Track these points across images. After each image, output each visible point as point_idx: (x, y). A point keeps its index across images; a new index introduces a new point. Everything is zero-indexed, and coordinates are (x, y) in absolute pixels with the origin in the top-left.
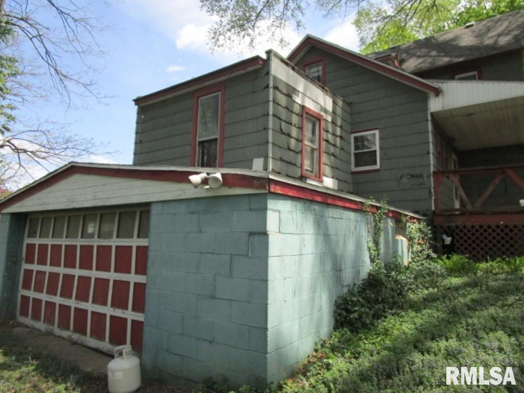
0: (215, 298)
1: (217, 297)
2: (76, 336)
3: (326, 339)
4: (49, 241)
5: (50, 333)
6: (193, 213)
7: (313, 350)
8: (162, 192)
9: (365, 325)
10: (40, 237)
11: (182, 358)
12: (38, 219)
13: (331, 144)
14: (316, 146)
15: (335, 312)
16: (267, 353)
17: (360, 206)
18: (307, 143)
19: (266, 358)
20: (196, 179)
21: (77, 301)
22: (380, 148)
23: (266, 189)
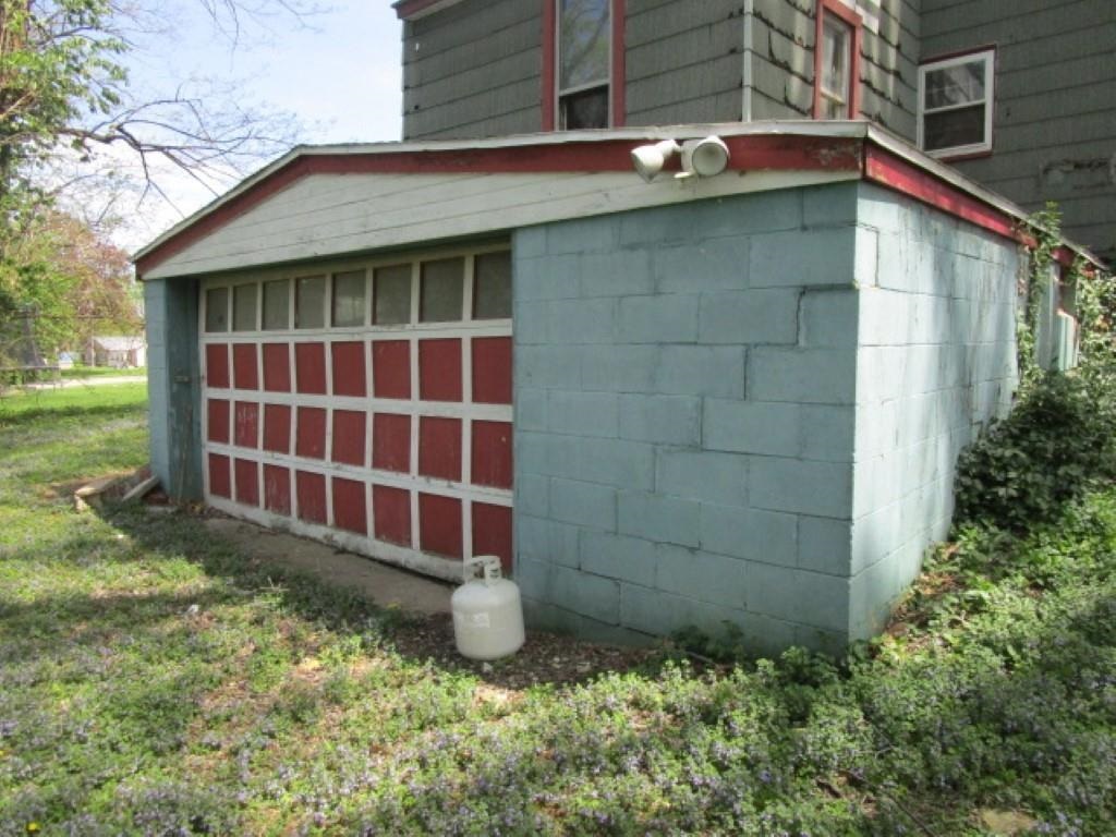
0: (703, 450)
1: (710, 447)
2: (341, 537)
3: (941, 543)
4: (258, 337)
5: (284, 531)
6: (632, 247)
7: (919, 567)
8: (542, 202)
9: (1034, 513)
10: (234, 329)
11: (618, 585)
12: (225, 290)
13: (875, 91)
14: (841, 98)
15: (957, 483)
16: (848, 576)
17: (1012, 229)
18: (824, 89)
19: (848, 587)
20: (650, 156)
21: (336, 464)
22: (996, 99)
23: (856, 168)
